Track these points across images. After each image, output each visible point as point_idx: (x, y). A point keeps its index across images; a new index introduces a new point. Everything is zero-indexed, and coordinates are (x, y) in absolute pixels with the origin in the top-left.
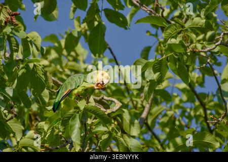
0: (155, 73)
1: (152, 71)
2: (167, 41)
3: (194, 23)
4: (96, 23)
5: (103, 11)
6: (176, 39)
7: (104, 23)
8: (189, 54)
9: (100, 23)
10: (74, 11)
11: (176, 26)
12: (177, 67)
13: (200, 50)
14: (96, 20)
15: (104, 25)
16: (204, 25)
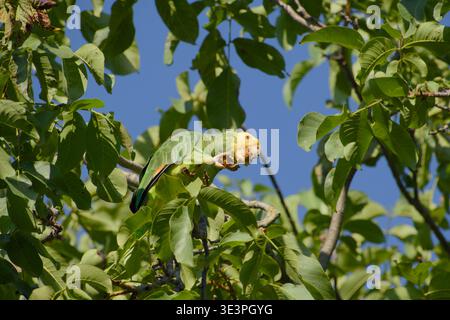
0: (345, 144)
1: (339, 141)
2: (368, 73)
3: (420, 35)
4: (219, 71)
5: (232, 45)
6: (385, 72)
7: (235, 72)
8: (413, 102)
9: (227, 70)
10: (173, 48)
11: (384, 44)
12: (390, 130)
13: (437, 93)
14: (219, 66)
15: (235, 75)
16: (442, 36)
